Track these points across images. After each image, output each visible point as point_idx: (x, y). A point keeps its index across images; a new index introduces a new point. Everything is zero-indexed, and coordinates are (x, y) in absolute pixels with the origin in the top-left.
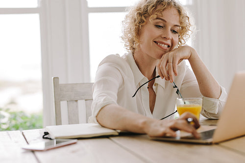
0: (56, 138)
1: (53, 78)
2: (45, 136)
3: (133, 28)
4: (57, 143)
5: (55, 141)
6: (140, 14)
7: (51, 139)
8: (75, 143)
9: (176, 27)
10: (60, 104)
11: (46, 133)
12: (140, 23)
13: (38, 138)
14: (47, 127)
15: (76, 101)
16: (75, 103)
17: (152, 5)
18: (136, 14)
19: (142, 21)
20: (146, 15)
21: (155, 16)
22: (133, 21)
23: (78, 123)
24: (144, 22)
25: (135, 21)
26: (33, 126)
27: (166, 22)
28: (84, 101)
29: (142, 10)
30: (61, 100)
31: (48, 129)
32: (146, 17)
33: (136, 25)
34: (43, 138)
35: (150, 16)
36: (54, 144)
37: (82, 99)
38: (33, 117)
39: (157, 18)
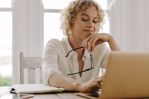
0: (20, 93)
1: (19, 53)
2: (12, 92)
3: (68, 22)
4: (20, 96)
5: (19, 95)
6: (71, 13)
7: (16, 93)
8: (32, 97)
9: (96, 19)
10: (23, 71)
11: (13, 89)
12: (72, 18)
13: (7, 92)
14: (14, 85)
15: (34, 69)
16: (33, 70)
17: (79, 6)
18: (68, 13)
19: (72, 17)
20: (75, 13)
21: (81, 14)
22: (67, 17)
23: (35, 83)
24: (74, 17)
25: (68, 17)
26: (5, 85)
27: (89, 16)
28: (39, 69)
29: (72, 10)
30: (24, 68)
31: (15, 86)
32: (75, 15)
33: (69, 20)
34: (11, 92)
35: (78, 13)
36: (18, 97)
37: (38, 68)
38: (6, 78)
39: (83, 15)
